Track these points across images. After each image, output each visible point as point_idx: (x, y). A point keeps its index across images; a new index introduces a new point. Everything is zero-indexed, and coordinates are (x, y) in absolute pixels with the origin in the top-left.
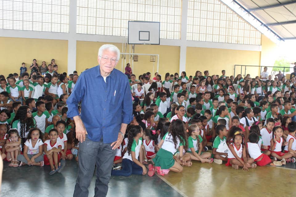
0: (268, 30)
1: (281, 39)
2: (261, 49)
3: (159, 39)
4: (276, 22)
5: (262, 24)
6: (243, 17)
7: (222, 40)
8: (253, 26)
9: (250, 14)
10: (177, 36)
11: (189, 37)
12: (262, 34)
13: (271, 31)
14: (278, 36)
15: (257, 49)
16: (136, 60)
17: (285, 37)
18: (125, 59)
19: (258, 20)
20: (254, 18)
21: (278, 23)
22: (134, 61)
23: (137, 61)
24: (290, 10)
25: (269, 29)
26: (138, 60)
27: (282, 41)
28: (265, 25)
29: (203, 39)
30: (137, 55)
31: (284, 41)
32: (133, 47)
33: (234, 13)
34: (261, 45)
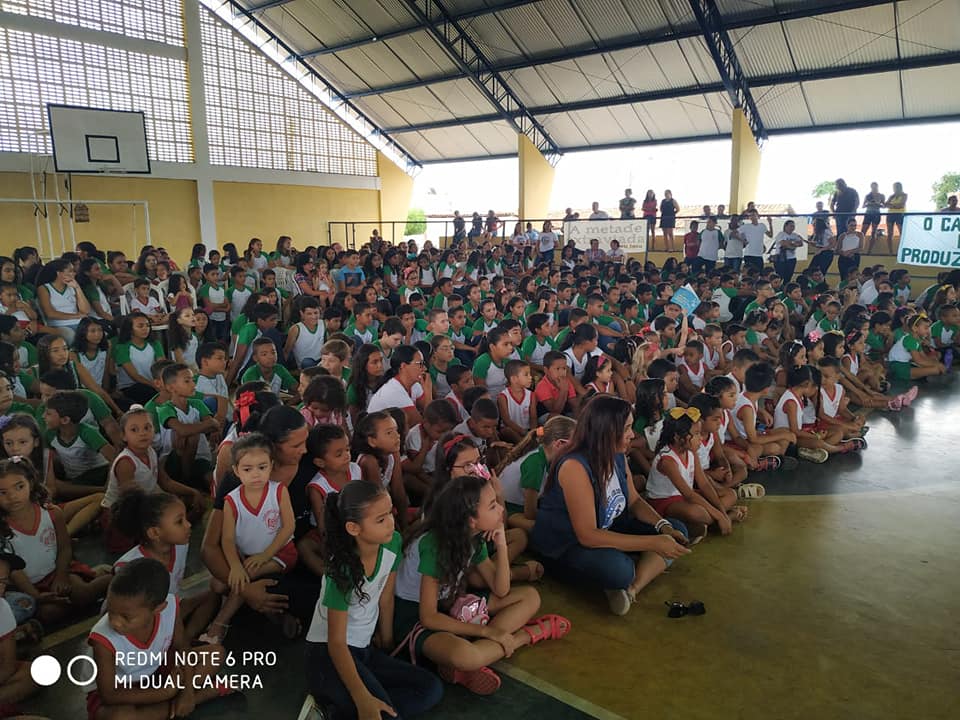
0: (387, 144)
1: (415, 163)
2: (379, 185)
3: (149, 161)
4: (406, 124)
5: (376, 128)
6: (336, 111)
7: (281, 162)
8: (357, 133)
9: (350, 104)
10: (184, 155)
11: (216, 157)
12: (378, 151)
13: (396, 144)
14: (409, 156)
15: (370, 185)
16: (82, 217)
17: (423, 158)
18: (46, 216)
19: (366, 119)
20: (358, 115)
21: (411, 128)
22: (77, 221)
23: (88, 221)
24: (435, 92)
25: (390, 140)
26: (90, 218)
27: (417, 167)
28: (382, 132)
29: (249, 161)
30: (84, 206)
31: (421, 167)
32: (66, 183)
33: (315, 101)
34: (378, 176)
